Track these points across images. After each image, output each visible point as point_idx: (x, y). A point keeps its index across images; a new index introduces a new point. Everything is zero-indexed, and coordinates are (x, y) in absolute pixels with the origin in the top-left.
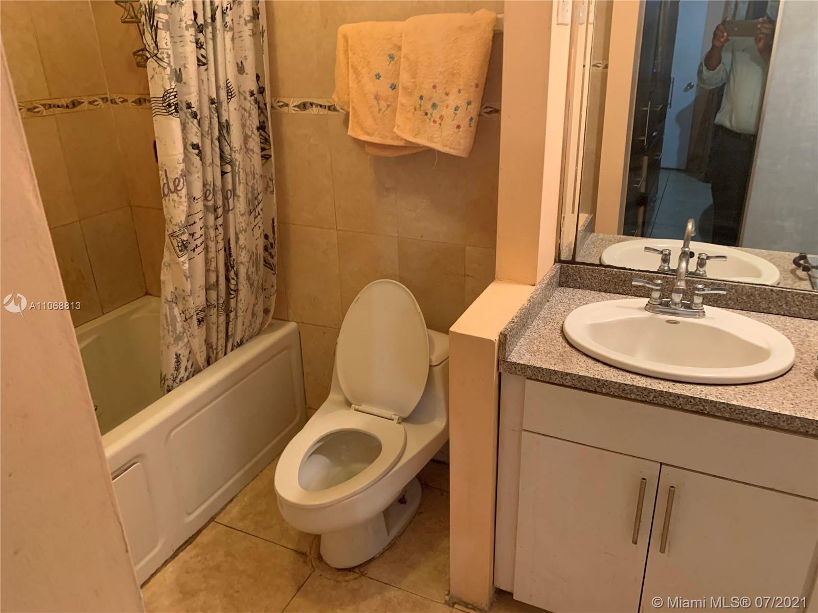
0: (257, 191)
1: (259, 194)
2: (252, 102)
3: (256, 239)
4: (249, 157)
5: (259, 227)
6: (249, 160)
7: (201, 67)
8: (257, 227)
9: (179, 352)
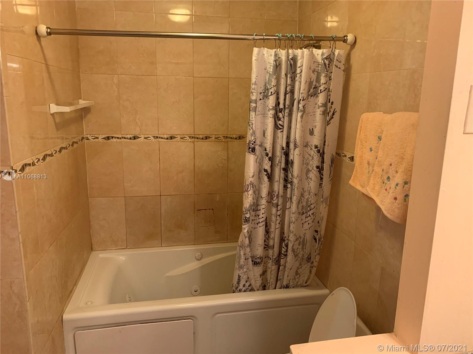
0: (311, 202)
1: (311, 204)
2: (315, 152)
3: (305, 230)
4: (308, 182)
5: (309, 223)
6: (308, 183)
7: (279, 130)
8: (307, 223)
9: (240, 275)
